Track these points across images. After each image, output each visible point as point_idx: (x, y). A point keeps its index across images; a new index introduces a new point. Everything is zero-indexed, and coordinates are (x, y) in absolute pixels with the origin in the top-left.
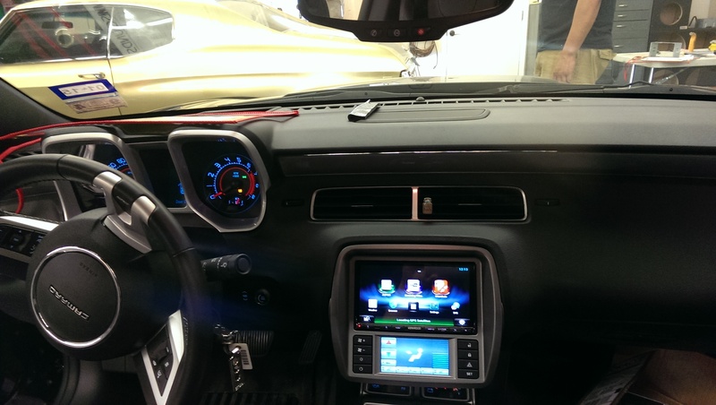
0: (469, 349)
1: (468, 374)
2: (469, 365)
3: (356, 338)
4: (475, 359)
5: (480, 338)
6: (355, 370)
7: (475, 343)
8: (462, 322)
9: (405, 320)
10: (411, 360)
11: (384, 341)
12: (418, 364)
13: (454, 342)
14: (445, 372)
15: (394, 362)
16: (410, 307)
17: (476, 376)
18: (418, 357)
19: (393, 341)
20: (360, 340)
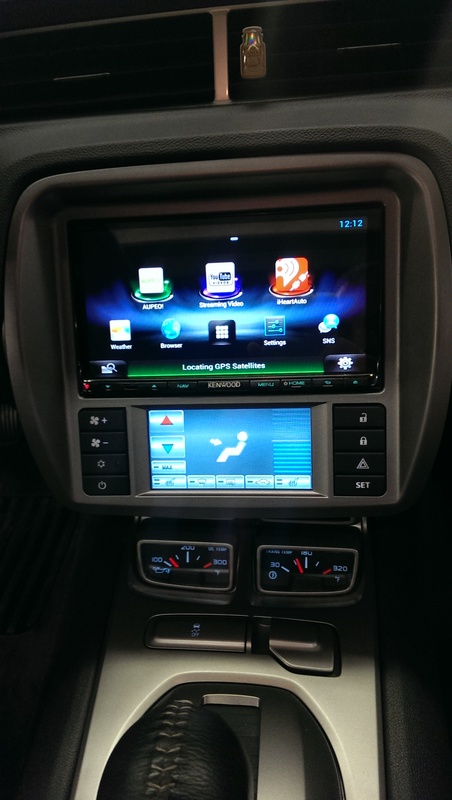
0: (363, 426)
1: (360, 485)
2: (362, 465)
3: (85, 414)
4: (378, 450)
5: (391, 398)
6: (90, 488)
7: (378, 413)
8: (345, 362)
9: (202, 367)
10: (222, 458)
11: (156, 419)
12: (236, 466)
13: (325, 412)
14: (304, 482)
15: (181, 466)
16: (213, 332)
17: (379, 487)
18: (237, 451)
19: (177, 418)
20: (95, 421)
